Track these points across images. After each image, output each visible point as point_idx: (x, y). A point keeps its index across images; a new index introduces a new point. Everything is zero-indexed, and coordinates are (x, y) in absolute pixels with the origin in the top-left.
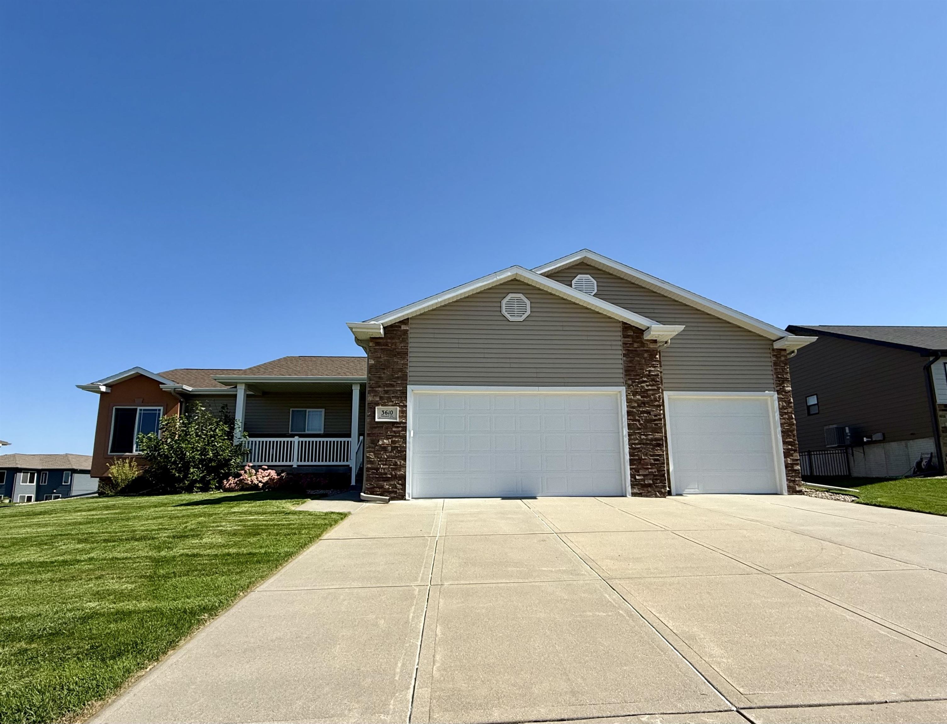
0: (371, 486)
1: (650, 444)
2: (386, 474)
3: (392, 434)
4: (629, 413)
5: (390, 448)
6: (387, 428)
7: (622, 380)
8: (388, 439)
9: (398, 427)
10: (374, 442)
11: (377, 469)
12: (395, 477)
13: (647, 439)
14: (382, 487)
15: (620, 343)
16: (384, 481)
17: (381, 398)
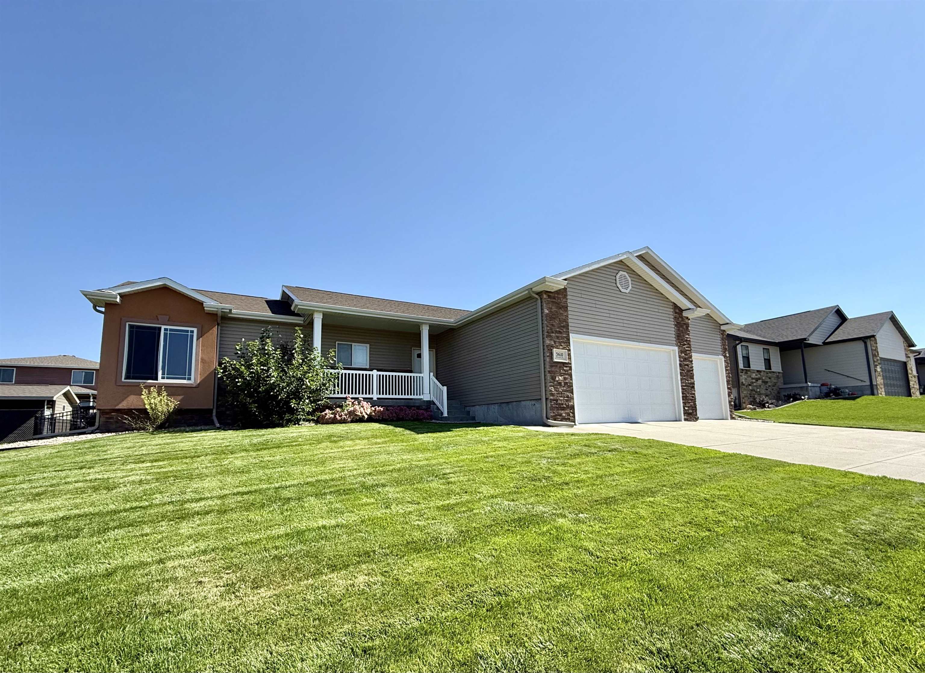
0: (554, 414)
1: (690, 386)
2: (563, 404)
3: (564, 372)
4: (680, 365)
5: (563, 383)
6: (560, 367)
7: (675, 342)
8: (561, 376)
9: (566, 367)
10: (553, 378)
11: (557, 400)
12: (568, 406)
13: (688, 383)
14: (561, 415)
15: (673, 317)
16: (562, 410)
17: (555, 342)
